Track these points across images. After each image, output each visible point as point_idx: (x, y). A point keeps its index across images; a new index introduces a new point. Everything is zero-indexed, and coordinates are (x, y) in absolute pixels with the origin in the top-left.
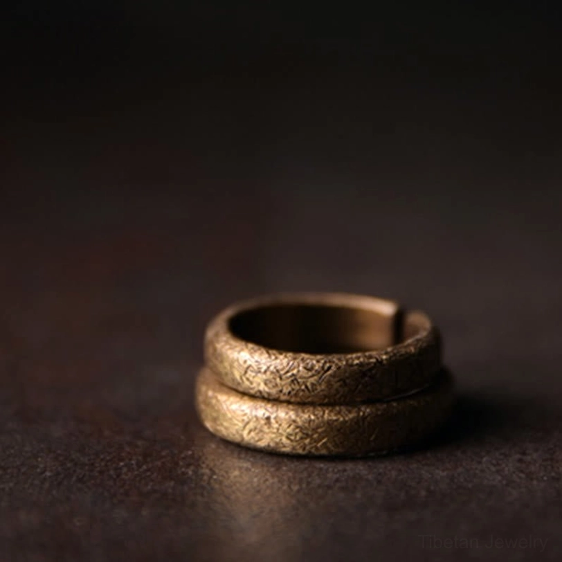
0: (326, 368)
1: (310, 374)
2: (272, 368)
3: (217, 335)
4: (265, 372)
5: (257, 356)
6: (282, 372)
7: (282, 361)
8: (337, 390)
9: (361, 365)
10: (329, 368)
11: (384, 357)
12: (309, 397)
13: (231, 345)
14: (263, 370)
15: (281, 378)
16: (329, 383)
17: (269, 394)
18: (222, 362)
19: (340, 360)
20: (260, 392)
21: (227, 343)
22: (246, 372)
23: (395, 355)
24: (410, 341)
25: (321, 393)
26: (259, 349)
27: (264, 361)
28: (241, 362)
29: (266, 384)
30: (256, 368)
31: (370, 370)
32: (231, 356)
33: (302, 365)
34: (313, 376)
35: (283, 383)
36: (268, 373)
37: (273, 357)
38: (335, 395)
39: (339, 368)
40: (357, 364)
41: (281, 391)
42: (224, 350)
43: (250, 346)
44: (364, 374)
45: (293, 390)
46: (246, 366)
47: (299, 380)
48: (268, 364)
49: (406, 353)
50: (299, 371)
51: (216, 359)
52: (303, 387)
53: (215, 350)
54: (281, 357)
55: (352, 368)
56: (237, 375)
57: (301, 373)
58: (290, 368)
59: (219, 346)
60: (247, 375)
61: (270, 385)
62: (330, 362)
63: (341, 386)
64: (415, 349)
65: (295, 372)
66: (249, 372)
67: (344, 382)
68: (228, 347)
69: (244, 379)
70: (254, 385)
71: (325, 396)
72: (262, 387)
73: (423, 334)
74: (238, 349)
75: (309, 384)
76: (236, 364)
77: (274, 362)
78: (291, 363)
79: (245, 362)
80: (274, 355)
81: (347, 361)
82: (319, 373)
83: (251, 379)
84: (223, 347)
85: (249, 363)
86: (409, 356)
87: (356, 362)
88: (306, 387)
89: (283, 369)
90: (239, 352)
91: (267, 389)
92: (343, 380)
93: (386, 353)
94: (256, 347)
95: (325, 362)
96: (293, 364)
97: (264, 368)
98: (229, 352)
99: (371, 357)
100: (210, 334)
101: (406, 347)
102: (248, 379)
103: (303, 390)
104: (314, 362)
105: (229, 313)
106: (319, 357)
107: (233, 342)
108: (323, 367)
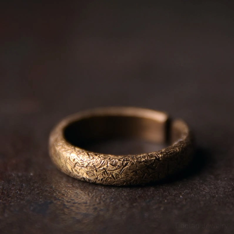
0: (124, 164)
1: (115, 168)
2: (91, 164)
3: (56, 141)
4: (87, 166)
5: (81, 157)
6: (97, 167)
7: (97, 160)
8: (131, 177)
9: (146, 161)
10: (126, 164)
11: (160, 156)
12: (114, 182)
13: (65, 148)
14: (85, 165)
15: (96, 171)
16: (126, 174)
17: (89, 180)
18: (60, 158)
19: (133, 158)
20: (84, 178)
21: (63, 147)
22: (75, 166)
23: (167, 154)
24: (176, 143)
25: (122, 179)
26: (83, 152)
27: (86, 159)
28: (72, 160)
29: (87, 174)
30: (81, 164)
31: (152, 164)
32: (65, 156)
33: (109, 163)
34: (117, 169)
35: (98, 173)
36: (88, 168)
37: (91, 158)
38: (130, 180)
39: (133, 164)
40: (143, 161)
41: (97, 178)
42: (60, 151)
43: (77, 149)
44: (148, 167)
45: (104, 178)
46: (74, 162)
47: (108, 172)
48: (89, 162)
49: (174, 152)
50: (107, 166)
51: (56, 156)
52: (110, 176)
53: (55, 151)
54: (97, 157)
55: (140, 164)
56: (69, 168)
57: (109, 168)
58: (102, 164)
59: (58, 149)
60: (76, 168)
61: (90, 175)
62: (126, 160)
63: (134, 175)
64: (179, 149)
65: (105, 167)
66: (77, 166)
67: (136, 172)
68: (63, 149)
69: (73, 170)
70: (80, 174)
71: (124, 181)
72: (85, 176)
73: (184, 138)
74: (69, 151)
75: (114, 174)
76: (68, 161)
77: (92, 161)
78: (103, 161)
79: (74, 160)
80: (92, 155)
81: (137, 159)
82: (120, 167)
83: (78, 170)
84: (60, 149)
85: (76, 161)
86: (176, 154)
87: (143, 160)
88: (112, 176)
89: (97, 165)
90: (70, 153)
91: (88, 177)
92: (135, 171)
93: (161, 153)
94: (81, 150)
95: (124, 160)
96: (104, 161)
97: (86, 164)
98: (64, 153)
99: (152, 156)
100: (52, 139)
101: (173, 148)
102: (76, 171)
103: (110, 178)
104: (117, 160)
105: (63, 124)
106: (120, 157)
107: (67, 147)
108: (122, 163)
